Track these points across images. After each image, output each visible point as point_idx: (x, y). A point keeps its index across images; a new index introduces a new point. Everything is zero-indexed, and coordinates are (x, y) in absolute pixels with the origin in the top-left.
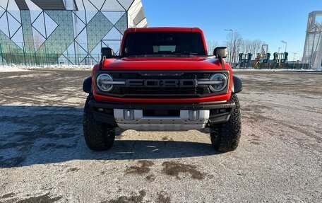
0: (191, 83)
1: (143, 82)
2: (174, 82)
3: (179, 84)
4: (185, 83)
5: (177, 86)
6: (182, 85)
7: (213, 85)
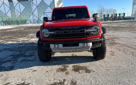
0: (83, 31)
1: (62, 32)
2: (76, 31)
3: (78, 32)
4: (81, 31)
5: (77, 33)
6: (79, 32)
7: (93, 32)
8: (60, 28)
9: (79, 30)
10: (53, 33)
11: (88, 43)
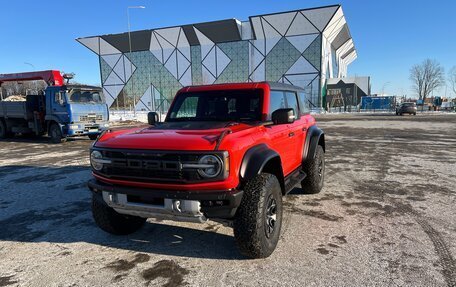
0: (175, 166)
1: (126, 162)
2: (156, 164)
3: (162, 166)
4: (168, 166)
5: (160, 169)
6: (165, 168)
7: (204, 169)
8: (122, 151)
9: (165, 162)
10: (109, 162)
11: (186, 202)
